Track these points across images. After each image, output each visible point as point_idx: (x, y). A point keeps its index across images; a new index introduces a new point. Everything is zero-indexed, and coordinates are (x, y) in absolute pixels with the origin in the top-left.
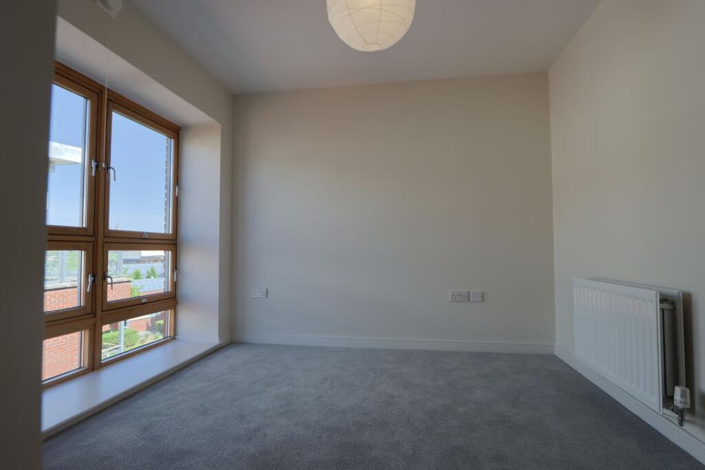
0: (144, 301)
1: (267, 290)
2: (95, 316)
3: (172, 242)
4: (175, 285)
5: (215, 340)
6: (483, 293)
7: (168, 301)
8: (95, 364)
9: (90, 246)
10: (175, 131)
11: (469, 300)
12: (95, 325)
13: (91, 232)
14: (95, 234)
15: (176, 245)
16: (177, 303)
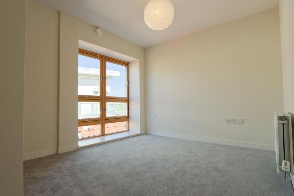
0: (117, 118)
1: (156, 116)
2: (103, 121)
3: (127, 100)
4: (128, 113)
5: (139, 132)
6: (242, 120)
7: (126, 118)
8: (103, 134)
9: (101, 101)
10: (127, 64)
11: (235, 123)
12: (103, 123)
13: (101, 97)
14: (102, 98)
15: (128, 101)
16: (129, 119)
